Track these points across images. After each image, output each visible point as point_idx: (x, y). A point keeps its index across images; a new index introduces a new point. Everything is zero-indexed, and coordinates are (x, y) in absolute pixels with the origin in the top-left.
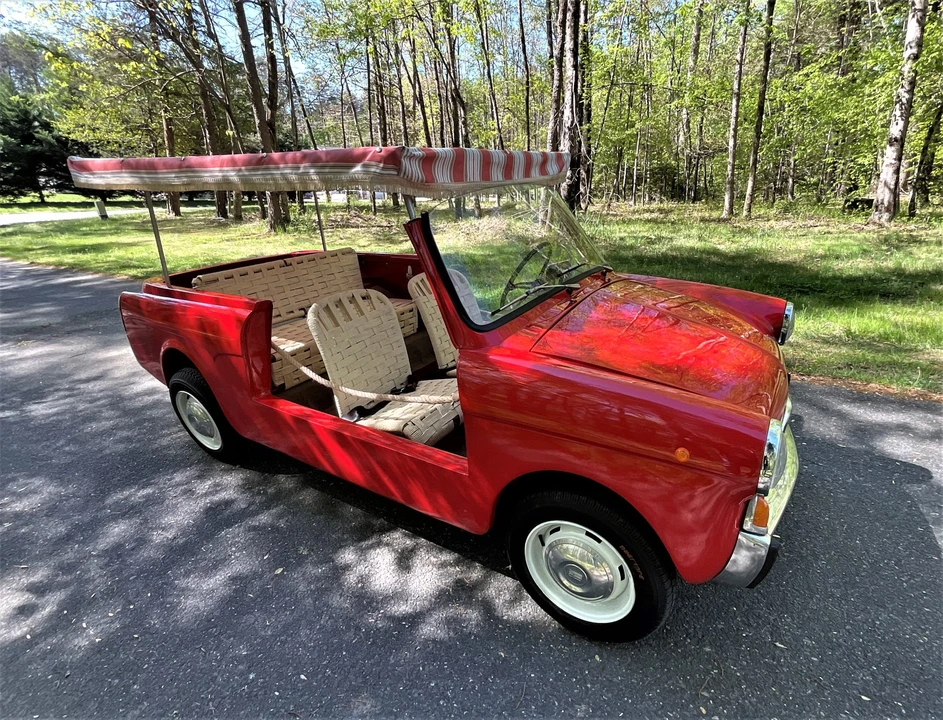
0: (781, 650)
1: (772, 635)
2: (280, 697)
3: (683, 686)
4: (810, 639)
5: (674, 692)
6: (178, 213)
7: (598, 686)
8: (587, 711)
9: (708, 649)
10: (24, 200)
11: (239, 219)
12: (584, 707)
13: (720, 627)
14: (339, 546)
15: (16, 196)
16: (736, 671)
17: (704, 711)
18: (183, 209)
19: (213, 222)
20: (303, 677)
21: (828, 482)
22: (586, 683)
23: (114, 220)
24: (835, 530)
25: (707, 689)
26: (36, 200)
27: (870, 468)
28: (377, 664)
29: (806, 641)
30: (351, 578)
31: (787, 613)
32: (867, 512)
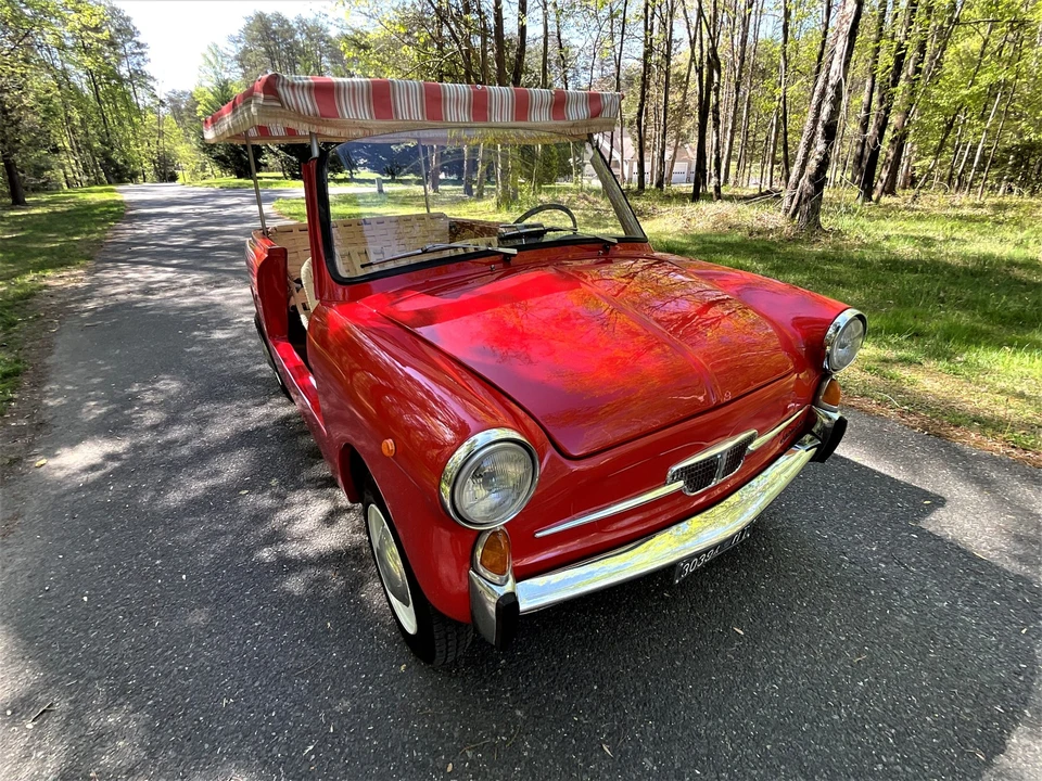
0: (605, 756)
1: (609, 735)
2: (159, 585)
3: (456, 735)
4: (655, 762)
5: (440, 735)
6: (436, 190)
7: (377, 692)
8: (345, 710)
9: (519, 713)
10: (340, 176)
11: (480, 197)
12: (347, 704)
13: (557, 697)
14: (299, 487)
15: (335, 172)
16: (526, 749)
17: (450, 769)
18: (440, 187)
19: (457, 199)
20: (184, 577)
21: (900, 593)
22: (370, 684)
23: (387, 194)
24: (838, 656)
25: (476, 750)
26: (348, 177)
27: (1000, 599)
28: (237, 590)
29: (648, 763)
30: (284, 515)
31: (657, 720)
32: (925, 653)
